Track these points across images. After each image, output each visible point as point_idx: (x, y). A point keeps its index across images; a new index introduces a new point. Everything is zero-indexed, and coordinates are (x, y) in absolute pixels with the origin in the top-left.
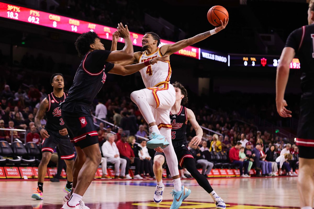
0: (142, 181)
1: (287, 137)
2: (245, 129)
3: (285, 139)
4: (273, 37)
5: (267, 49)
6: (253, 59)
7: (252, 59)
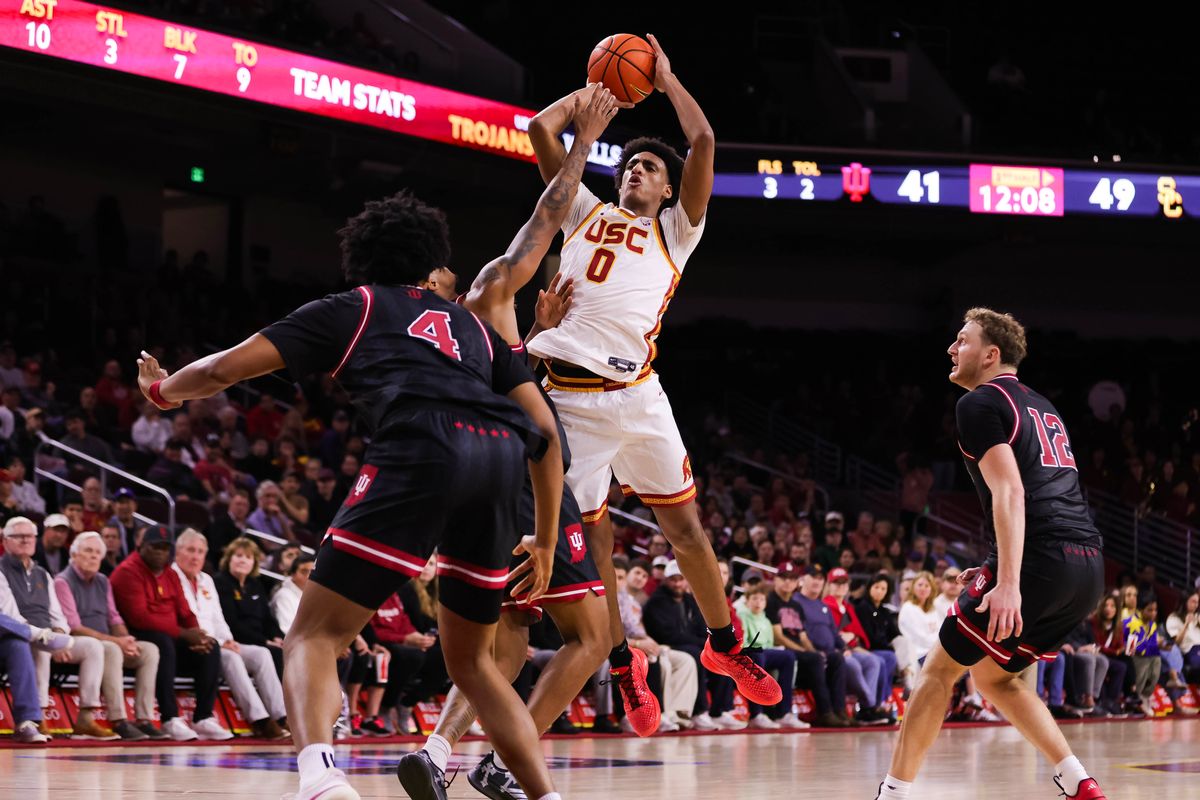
0: (228, 749)
1: (964, 539)
2: (769, 504)
3: (960, 546)
4: (899, 61)
5: (870, 119)
6: (806, 168)
7: (800, 167)
